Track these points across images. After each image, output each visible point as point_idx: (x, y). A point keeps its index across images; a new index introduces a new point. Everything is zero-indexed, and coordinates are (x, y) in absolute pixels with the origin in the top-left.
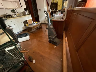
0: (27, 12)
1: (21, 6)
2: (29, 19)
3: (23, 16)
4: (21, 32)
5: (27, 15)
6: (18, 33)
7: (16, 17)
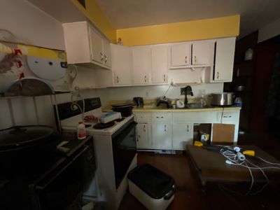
0: (226, 97)
1: (214, 79)
2: (223, 123)
4: (174, 153)
6: (163, 151)
7: (183, 106)
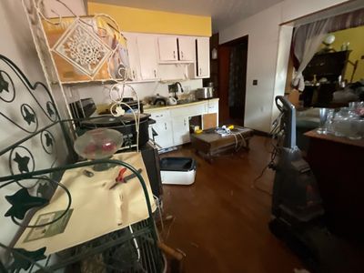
0: (208, 91)
1: (197, 75)
3: (193, 101)
4: (176, 148)
5: (205, 99)
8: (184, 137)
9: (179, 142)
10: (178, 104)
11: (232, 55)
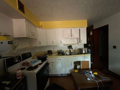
0: (85, 50)
1: (80, 43)
4: (66, 75)
6: (62, 75)
8: (70, 70)
9: (68, 72)
10: (70, 54)
11: (100, 34)
